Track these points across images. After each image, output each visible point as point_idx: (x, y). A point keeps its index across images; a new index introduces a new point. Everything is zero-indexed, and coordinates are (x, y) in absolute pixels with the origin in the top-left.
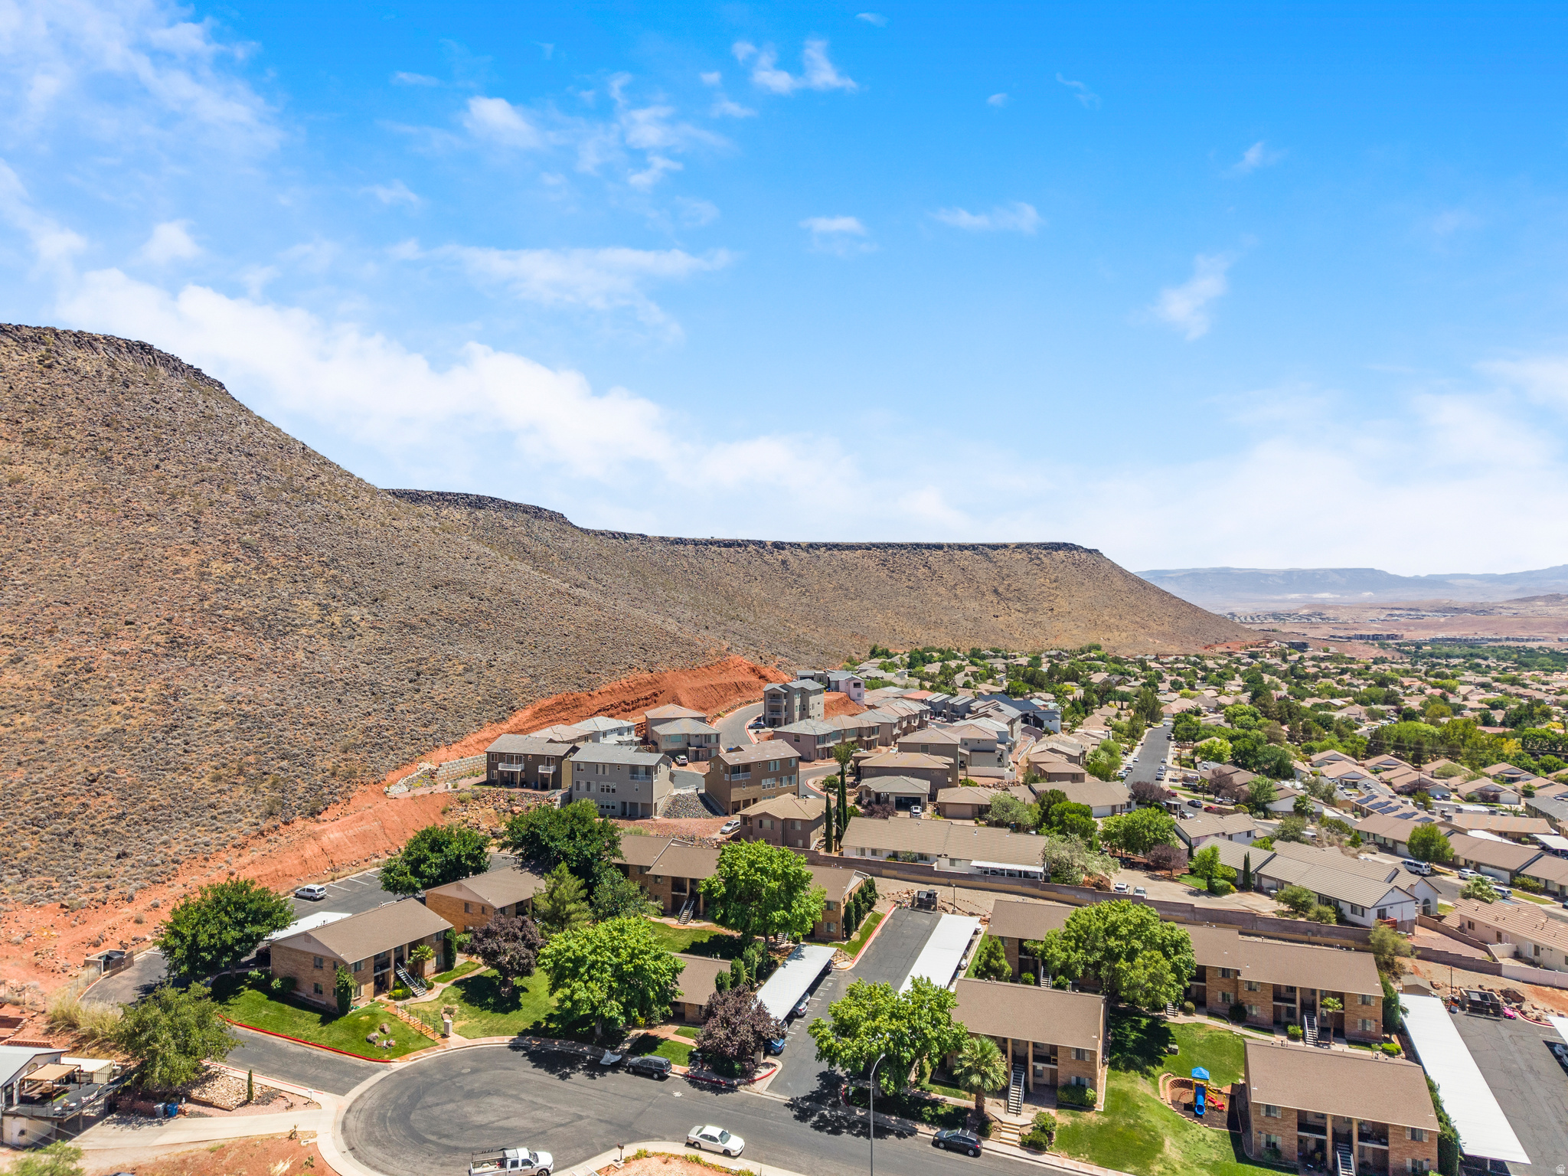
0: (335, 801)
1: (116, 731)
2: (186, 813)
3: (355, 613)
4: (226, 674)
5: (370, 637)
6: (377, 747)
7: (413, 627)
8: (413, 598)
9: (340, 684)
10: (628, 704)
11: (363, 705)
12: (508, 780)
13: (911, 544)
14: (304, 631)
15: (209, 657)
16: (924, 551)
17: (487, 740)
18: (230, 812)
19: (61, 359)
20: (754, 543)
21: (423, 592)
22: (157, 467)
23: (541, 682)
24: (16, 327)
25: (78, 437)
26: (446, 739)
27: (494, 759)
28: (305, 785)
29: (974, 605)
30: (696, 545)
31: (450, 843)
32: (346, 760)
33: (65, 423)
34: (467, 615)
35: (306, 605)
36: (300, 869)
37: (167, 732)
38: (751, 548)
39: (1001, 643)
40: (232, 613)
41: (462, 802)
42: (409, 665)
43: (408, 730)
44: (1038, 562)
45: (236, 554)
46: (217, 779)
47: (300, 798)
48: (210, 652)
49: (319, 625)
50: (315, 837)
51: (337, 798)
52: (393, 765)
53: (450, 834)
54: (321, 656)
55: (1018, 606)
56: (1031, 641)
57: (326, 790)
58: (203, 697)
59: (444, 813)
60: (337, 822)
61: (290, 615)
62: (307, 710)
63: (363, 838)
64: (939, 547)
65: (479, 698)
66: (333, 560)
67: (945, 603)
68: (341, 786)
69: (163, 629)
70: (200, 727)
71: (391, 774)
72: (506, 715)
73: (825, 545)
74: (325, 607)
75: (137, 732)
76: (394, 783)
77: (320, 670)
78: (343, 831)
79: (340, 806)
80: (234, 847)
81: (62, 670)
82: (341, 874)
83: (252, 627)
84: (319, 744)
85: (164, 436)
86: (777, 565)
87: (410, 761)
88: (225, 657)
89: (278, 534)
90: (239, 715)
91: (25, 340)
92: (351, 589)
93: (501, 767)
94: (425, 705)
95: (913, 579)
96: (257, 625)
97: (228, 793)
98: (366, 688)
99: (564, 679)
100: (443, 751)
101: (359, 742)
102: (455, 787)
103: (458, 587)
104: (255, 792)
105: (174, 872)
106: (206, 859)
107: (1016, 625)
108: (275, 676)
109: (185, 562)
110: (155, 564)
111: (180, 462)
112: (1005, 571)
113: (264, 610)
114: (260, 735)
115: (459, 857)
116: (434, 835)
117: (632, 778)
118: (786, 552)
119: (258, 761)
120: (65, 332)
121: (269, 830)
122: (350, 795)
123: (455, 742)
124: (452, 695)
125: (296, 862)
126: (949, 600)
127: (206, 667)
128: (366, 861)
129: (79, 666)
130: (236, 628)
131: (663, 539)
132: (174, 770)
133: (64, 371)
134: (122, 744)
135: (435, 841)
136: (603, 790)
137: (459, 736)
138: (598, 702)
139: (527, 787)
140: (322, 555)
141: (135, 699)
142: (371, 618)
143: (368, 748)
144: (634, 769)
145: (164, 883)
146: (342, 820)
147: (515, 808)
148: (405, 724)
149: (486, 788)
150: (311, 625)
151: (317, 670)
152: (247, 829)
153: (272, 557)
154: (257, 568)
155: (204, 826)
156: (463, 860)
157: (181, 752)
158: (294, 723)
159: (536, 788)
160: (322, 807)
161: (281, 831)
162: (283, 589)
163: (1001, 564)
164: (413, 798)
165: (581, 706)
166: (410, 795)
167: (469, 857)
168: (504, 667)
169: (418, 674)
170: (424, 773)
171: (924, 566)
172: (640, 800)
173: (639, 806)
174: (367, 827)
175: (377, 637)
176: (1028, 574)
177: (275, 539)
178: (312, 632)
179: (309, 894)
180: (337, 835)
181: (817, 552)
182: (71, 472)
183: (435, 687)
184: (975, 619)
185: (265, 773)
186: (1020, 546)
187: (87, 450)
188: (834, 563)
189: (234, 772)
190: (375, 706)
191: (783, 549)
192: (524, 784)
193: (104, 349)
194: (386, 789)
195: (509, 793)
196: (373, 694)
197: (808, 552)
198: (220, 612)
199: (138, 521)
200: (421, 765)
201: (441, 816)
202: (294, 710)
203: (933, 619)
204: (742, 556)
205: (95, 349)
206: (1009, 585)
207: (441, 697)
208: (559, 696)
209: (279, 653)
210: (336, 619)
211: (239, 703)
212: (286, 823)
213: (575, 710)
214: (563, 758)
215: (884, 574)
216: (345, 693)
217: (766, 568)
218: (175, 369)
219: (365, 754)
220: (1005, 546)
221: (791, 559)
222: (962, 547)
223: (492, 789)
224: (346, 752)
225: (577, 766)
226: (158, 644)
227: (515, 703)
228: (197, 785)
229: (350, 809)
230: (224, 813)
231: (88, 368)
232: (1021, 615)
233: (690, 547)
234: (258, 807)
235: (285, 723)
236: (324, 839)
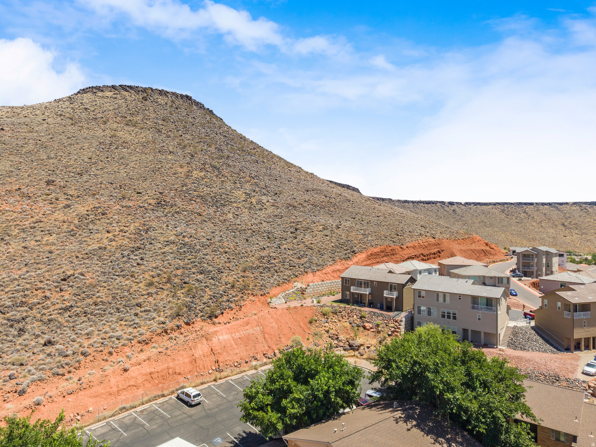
0: (230, 308)
1: (100, 248)
2: (118, 309)
3: (264, 199)
4: (184, 222)
5: (270, 210)
6: (267, 270)
7: (294, 207)
8: (295, 194)
9: (249, 232)
10: (425, 256)
11: (261, 243)
12: (358, 301)
13: (517, 203)
14: (235, 205)
15: (177, 213)
16: (523, 206)
17: (339, 270)
18: (149, 311)
19: (151, 98)
20: (440, 202)
21: (301, 193)
22: (181, 136)
23: (370, 238)
24: (136, 87)
25: (150, 124)
26: (312, 268)
27: (347, 283)
28: (210, 293)
29: (552, 231)
30: (413, 203)
31: (317, 372)
32: (243, 277)
33: (146, 118)
34: (324, 204)
35: (239, 194)
36: (189, 367)
37: (133, 252)
38: (438, 204)
39: (570, 249)
40: (197, 193)
41: (324, 315)
42: (291, 225)
43: (288, 260)
44: (586, 211)
45: (208, 169)
46: (151, 284)
47: (204, 303)
48: (178, 210)
49: (244, 203)
50: (207, 337)
51: (233, 305)
52: (276, 283)
53: (317, 360)
54: (242, 217)
55: (576, 231)
56: (587, 248)
57: (225, 298)
58: (164, 232)
59: (311, 322)
60: (228, 325)
61: (229, 197)
62: (225, 244)
63: (246, 340)
64: (531, 204)
65: (332, 244)
66: (256, 176)
67: (537, 230)
68: (237, 295)
69: (155, 197)
70: (155, 249)
71: (274, 289)
72: (350, 256)
73: (474, 203)
74: (249, 194)
75: (113, 250)
76: (275, 296)
77: (239, 223)
78: (231, 333)
79: (233, 312)
80: (139, 342)
81: (87, 213)
82: (223, 374)
83: (207, 201)
84: (228, 265)
85: (188, 126)
86: (451, 212)
87: (287, 281)
88: (186, 213)
89: (231, 164)
90: (181, 244)
91: (139, 91)
92: (264, 189)
93: (353, 289)
94: (299, 246)
95: (518, 218)
96: (210, 200)
97: (154, 296)
98: (265, 235)
99: (383, 238)
100: (310, 275)
101: (254, 266)
102: (319, 302)
103: (319, 192)
104: (173, 296)
105: (77, 365)
106: (110, 353)
107: (576, 241)
108: (212, 225)
109: (180, 170)
110: (165, 170)
111: (192, 135)
112: (568, 215)
113: (216, 193)
114: (190, 257)
115: (327, 393)
116: (300, 361)
117: (473, 308)
118: (455, 206)
119: (184, 273)
120: (156, 89)
121: (172, 329)
122: (242, 303)
123: (318, 270)
124: (316, 242)
125: (187, 360)
126: (539, 228)
127: (174, 218)
128: (246, 362)
129: (99, 211)
130: (197, 200)
131: (399, 201)
132: (124, 276)
133: (152, 102)
134: (100, 257)
135: (300, 368)
136: (443, 316)
137: (321, 266)
138: (407, 253)
139: (373, 307)
140: (251, 174)
141: (121, 231)
142: (272, 201)
143: (261, 270)
144: (475, 299)
145: (63, 375)
146: (233, 323)
147: (367, 324)
148: (286, 256)
149: (342, 305)
150: (239, 202)
151: (237, 223)
152: (155, 325)
153: (225, 172)
154: (217, 176)
155: (126, 321)
156: (332, 396)
157: (135, 265)
158: (215, 251)
159: (381, 309)
160: (219, 312)
161: (183, 330)
162: (229, 186)
163: (565, 212)
164: (288, 309)
165: (396, 254)
166: (286, 306)
167: (338, 392)
168: (346, 229)
169: (296, 230)
170: (297, 290)
171: (524, 213)
172: (483, 329)
173: (482, 335)
174: (251, 331)
175: (275, 210)
176: (580, 216)
177: (229, 166)
178: (239, 206)
179: (186, 399)
180: (226, 337)
181: (470, 206)
182: (141, 135)
183: (306, 237)
184: (554, 237)
185: (185, 283)
186: (575, 203)
187: (151, 128)
188: (478, 211)
189: (164, 280)
190: (269, 244)
191: (453, 205)
192: (371, 305)
193: (171, 97)
194: (269, 300)
195: (360, 311)
196: (269, 238)
197: (465, 206)
198: (191, 192)
199: (164, 154)
200: (296, 284)
201: (309, 325)
202: (217, 243)
203: (531, 237)
204: (434, 208)
205: (167, 96)
206: (570, 222)
207: (309, 242)
208: (382, 247)
209: (218, 213)
210: (254, 201)
211: (184, 237)
212: (187, 324)
213: (393, 257)
214: (404, 286)
215: (503, 216)
216: (252, 237)
217: (446, 213)
218: (201, 107)
219: (258, 274)
220: (567, 203)
221: (457, 209)
222: (543, 204)
223: (347, 306)
224: (245, 271)
225: (418, 293)
226: (150, 204)
227: (355, 249)
228: (135, 288)
229: (241, 314)
230: (145, 311)
231: (162, 102)
232: (579, 236)
233: (411, 204)
234: (171, 308)
235: (208, 251)
236: (215, 340)
